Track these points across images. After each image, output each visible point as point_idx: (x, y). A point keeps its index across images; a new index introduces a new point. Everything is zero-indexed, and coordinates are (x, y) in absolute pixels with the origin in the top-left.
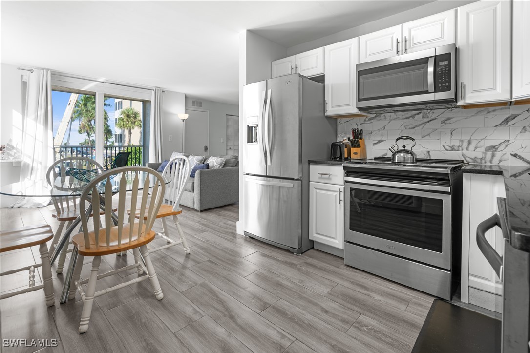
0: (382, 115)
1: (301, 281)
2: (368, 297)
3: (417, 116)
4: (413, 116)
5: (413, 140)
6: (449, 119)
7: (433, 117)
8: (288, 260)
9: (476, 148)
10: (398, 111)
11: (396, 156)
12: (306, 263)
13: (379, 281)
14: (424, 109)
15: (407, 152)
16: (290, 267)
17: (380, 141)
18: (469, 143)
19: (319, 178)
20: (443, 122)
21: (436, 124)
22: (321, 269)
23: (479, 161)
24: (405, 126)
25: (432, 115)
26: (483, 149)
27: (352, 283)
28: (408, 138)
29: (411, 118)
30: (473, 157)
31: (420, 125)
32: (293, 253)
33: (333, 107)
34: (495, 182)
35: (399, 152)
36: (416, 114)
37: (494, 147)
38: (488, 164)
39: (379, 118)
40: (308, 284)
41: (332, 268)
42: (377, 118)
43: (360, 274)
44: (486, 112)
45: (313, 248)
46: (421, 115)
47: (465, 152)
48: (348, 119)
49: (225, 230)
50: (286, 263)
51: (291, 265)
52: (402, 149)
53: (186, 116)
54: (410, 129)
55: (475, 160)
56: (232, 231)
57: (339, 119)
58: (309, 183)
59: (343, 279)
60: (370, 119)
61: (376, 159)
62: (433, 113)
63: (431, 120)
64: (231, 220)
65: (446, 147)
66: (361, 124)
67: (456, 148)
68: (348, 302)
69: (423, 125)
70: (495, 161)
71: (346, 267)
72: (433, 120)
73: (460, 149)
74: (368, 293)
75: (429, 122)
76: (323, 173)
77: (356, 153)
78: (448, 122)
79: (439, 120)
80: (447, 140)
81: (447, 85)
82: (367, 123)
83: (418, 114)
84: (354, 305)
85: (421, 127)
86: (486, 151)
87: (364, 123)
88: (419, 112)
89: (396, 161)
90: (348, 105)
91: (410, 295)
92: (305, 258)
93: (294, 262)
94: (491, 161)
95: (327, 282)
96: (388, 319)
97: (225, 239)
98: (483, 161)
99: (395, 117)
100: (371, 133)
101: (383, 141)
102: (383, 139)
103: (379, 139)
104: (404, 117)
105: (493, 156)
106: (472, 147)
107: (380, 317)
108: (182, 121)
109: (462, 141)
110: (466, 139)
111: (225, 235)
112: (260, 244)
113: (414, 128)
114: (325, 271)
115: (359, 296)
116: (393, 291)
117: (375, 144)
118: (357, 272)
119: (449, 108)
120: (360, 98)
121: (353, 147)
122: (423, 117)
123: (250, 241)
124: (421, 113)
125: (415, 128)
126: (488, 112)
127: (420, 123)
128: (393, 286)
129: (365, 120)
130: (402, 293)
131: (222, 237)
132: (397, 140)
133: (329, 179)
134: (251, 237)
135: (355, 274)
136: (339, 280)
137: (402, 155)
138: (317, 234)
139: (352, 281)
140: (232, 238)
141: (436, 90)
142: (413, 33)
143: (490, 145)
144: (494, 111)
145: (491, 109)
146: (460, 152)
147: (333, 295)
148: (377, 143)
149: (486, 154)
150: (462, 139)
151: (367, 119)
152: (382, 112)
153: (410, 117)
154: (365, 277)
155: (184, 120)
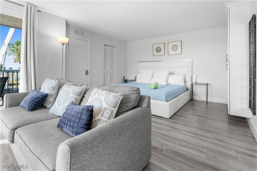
53: (66, 40)
108: (61, 45)
155: (64, 44)
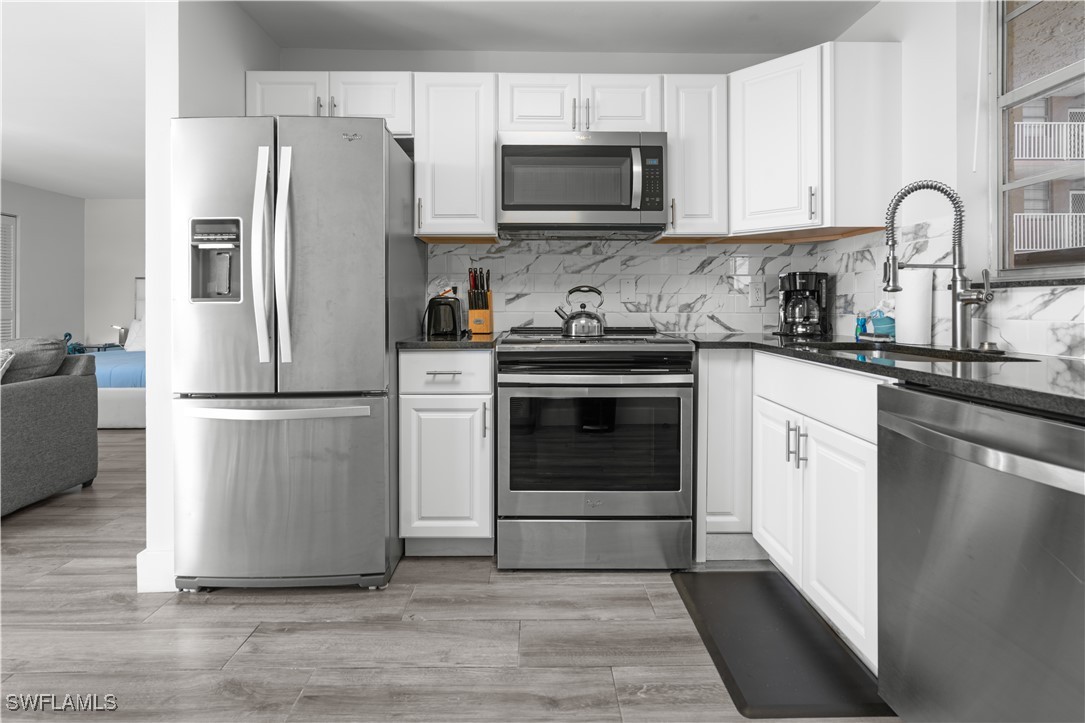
0: (523, 244)
1: (445, 656)
2: (588, 622)
3: (584, 250)
4: (578, 250)
5: (599, 293)
6: (632, 258)
7: (609, 254)
8: (370, 613)
9: (668, 307)
10: (552, 238)
11: (574, 325)
12: (415, 601)
13: (578, 579)
14: (595, 238)
15: (590, 316)
16: (387, 628)
17: (518, 296)
18: (660, 299)
19: (428, 383)
20: (624, 263)
21: (613, 266)
22: (460, 602)
23: (671, 327)
24: (564, 268)
25: (610, 248)
26: (675, 309)
27: (540, 604)
28: (592, 290)
29: (575, 253)
30: (665, 322)
31: (589, 266)
32: (366, 589)
33: (436, 216)
34: (737, 359)
35: (574, 317)
36: (582, 247)
37: (689, 305)
38: (683, 331)
39: (517, 250)
40: (464, 656)
41: (479, 589)
42: (513, 249)
43: (538, 579)
44: (679, 251)
45: (403, 557)
46: (590, 250)
47: (655, 314)
48: (451, 247)
49: (81, 596)
50: (367, 623)
51: (389, 623)
52: (580, 310)
54: (573, 273)
55: (666, 326)
56: (111, 592)
57: (430, 246)
58: (398, 397)
59: (517, 604)
60: (499, 250)
61: (514, 331)
62: (610, 246)
63: (606, 259)
64: (78, 552)
65: (629, 306)
66: (480, 259)
67: (642, 308)
68: (571, 654)
69: (594, 267)
70: (691, 329)
71: (502, 575)
72: (610, 258)
73: (648, 309)
74: (583, 613)
75: (603, 261)
76: (438, 370)
77: (478, 322)
78: (631, 263)
79: (617, 261)
80: (631, 294)
81: (658, 200)
82: (494, 258)
83: (586, 246)
84: (584, 653)
85: (590, 271)
86: (680, 311)
87: (487, 257)
88: (587, 242)
89: (574, 334)
90: (474, 216)
91: (638, 585)
92: (402, 589)
93: (386, 611)
94: (686, 327)
95: (496, 627)
96: (651, 650)
97: (104, 628)
98: (677, 329)
99: (548, 249)
100: (502, 278)
101: (526, 295)
102: (525, 292)
103: (518, 290)
104: (563, 250)
105: (688, 319)
106: (663, 307)
107: (640, 654)
109: (650, 296)
110: (655, 292)
111: (93, 616)
112: (252, 599)
113: (579, 272)
114: (470, 603)
115: (577, 629)
116: (612, 589)
117: (510, 301)
118: (530, 579)
119: (632, 240)
120: (506, 203)
121: (471, 308)
122: (594, 253)
123: (206, 603)
124: (590, 244)
125: (583, 272)
126: (682, 252)
127: (589, 263)
128: (604, 579)
129: (489, 252)
130: (625, 586)
131: (80, 628)
132: (571, 292)
133: (453, 382)
134: (202, 589)
135: (530, 583)
136: (515, 612)
137: (583, 321)
138: (423, 518)
139: (537, 600)
140: (128, 615)
141: (644, 207)
142: (598, 95)
143: (684, 303)
144: (689, 250)
145: (686, 246)
146: (647, 315)
147: (534, 654)
148: (513, 299)
149: (679, 316)
150: (651, 293)
151: (493, 250)
152: (523, 237)
153: (574, 250)
154: (550, 582)
